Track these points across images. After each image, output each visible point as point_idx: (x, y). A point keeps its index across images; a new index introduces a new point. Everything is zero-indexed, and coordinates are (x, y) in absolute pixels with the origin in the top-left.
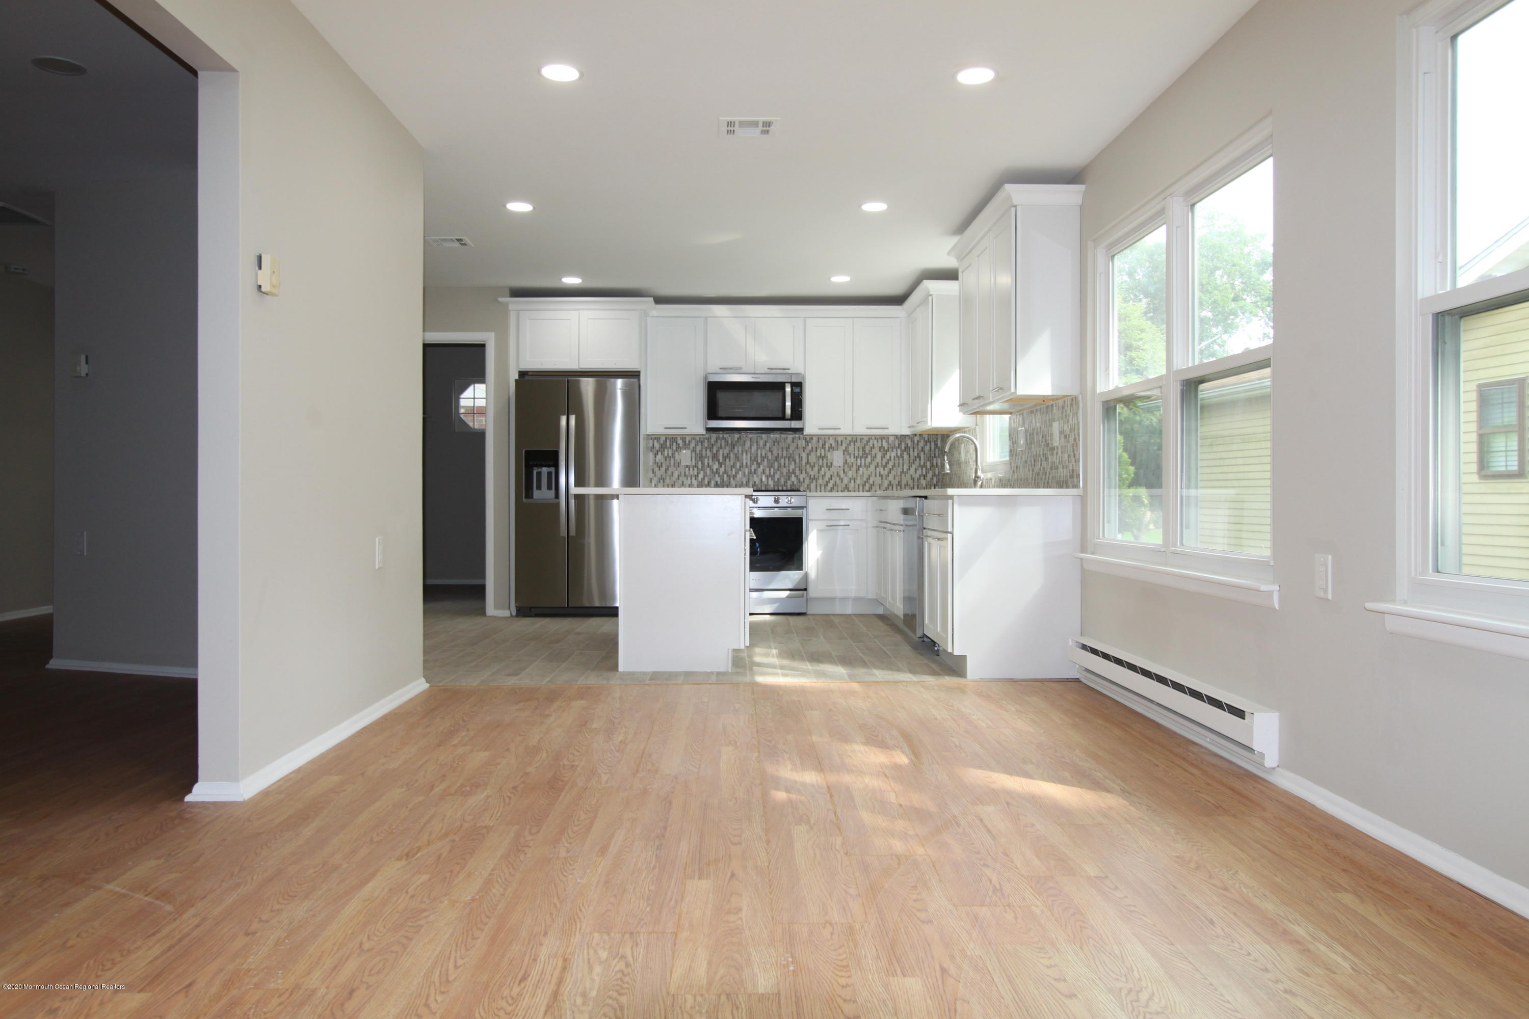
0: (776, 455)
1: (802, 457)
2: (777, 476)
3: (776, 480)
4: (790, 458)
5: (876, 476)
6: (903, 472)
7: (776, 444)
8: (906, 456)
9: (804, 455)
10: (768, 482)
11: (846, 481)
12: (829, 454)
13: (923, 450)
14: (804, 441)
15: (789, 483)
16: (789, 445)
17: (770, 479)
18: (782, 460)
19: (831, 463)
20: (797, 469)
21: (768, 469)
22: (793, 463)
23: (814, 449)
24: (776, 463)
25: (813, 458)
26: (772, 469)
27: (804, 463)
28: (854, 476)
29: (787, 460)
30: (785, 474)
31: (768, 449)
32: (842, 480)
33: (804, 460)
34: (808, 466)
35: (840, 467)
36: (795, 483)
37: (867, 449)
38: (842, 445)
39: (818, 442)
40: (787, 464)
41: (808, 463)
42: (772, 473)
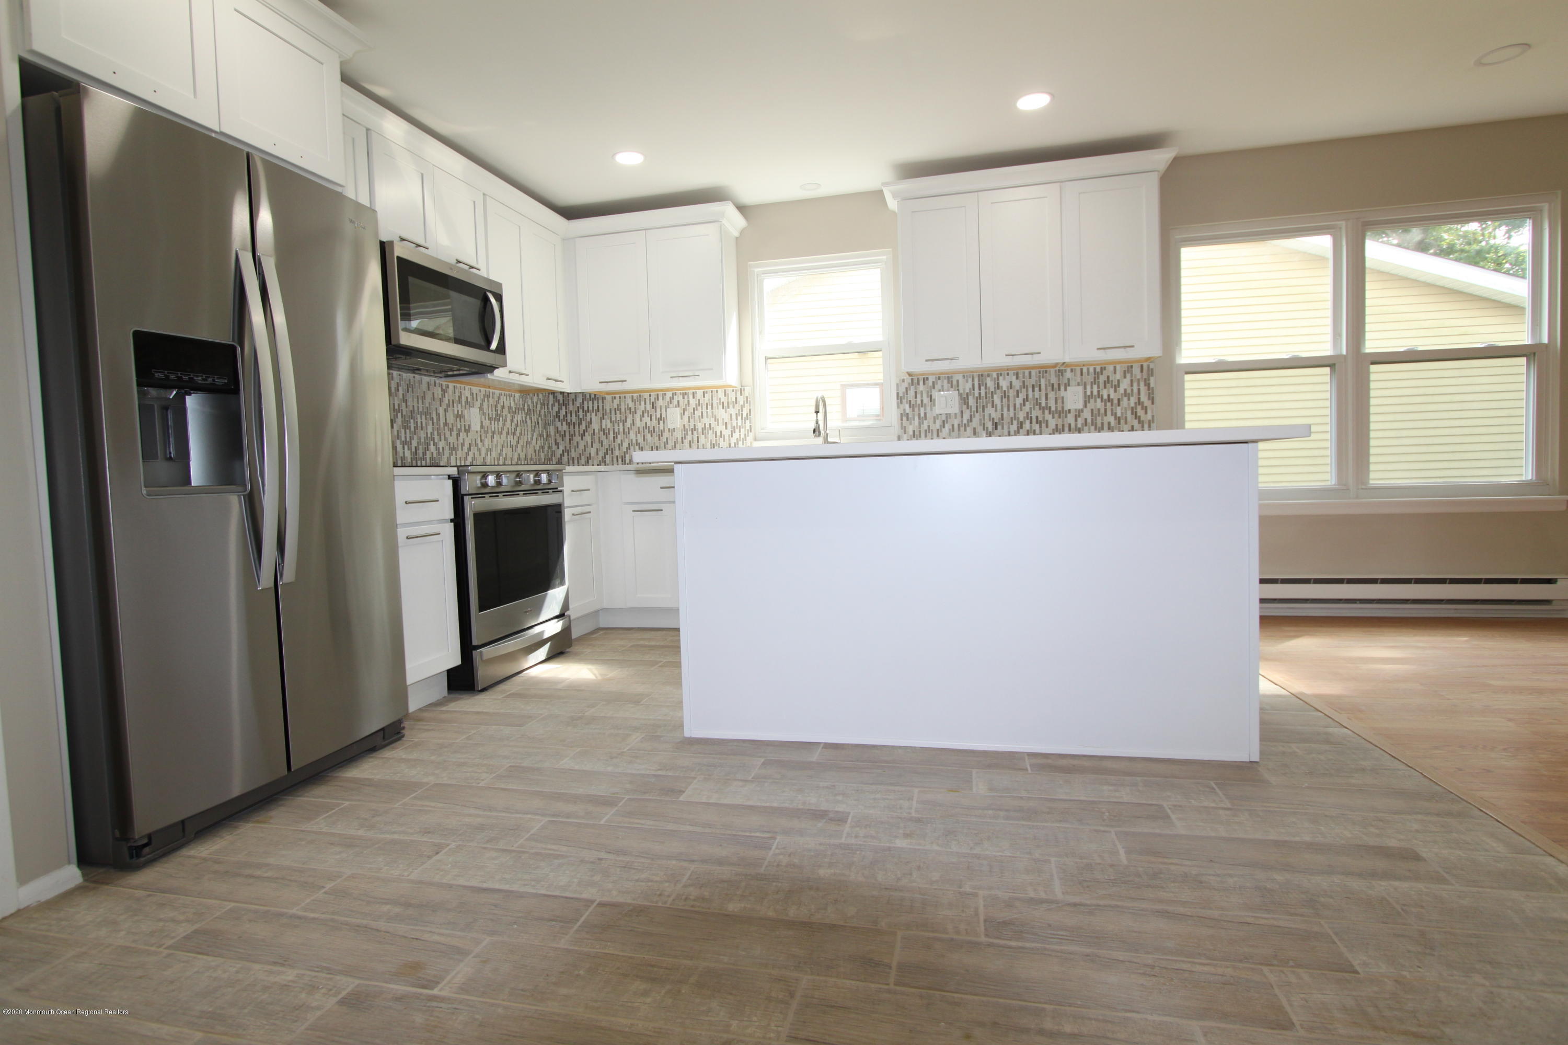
0: (411, 408)
1: (439, 414)
2: (414, 444)
3: (413, 450)
4: (427, 413)
5: (507, 447)
6: (527, 442)
7: (410, 389)
8: (529, 421)
9: (441, 411)
10: (404, 453)
11: (483, 451)
12: (465, 412)
13: (540, 415)
14: (440, 389)
15: (428, 456)
16: (424, 392)
17: (406, 447)
18: (419, 417)
19: (469, 425)
20: (436, 433)
21: (403, 431)
22: (431, 422)
23: (451, 403)
24: (412, 421)
25: (451, 419)
26: (408, 431)
27: (442, 425)
28: (490, 447)
29: (424, 417)
30: (423, 440)
31: (401, 397)
32: (479, 450)
33: (442, 421)
34: (446, 428)
35: (477, 432)
36: (435, 455)
37: (499, 408)
38: (477, 400)
39: (455, 393)
40: (424, 425)
41: (446, 424)
42: (408, 439)
